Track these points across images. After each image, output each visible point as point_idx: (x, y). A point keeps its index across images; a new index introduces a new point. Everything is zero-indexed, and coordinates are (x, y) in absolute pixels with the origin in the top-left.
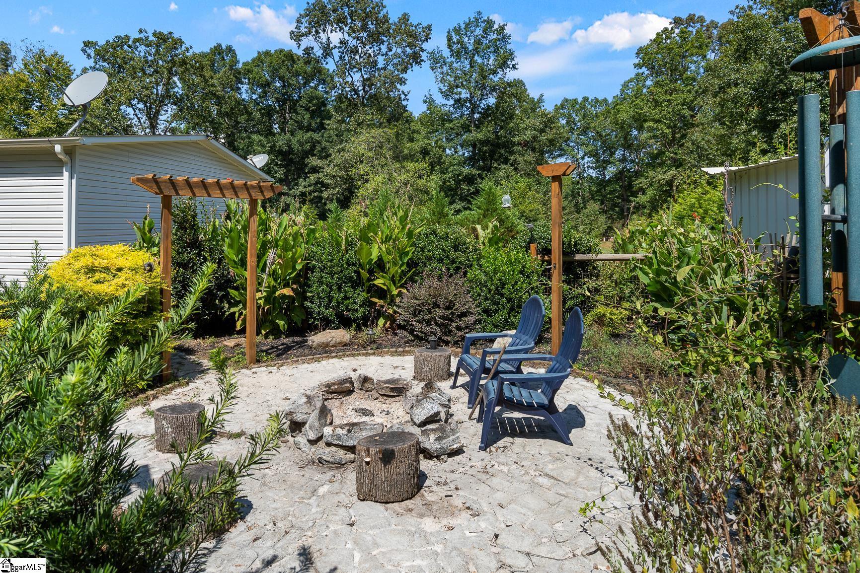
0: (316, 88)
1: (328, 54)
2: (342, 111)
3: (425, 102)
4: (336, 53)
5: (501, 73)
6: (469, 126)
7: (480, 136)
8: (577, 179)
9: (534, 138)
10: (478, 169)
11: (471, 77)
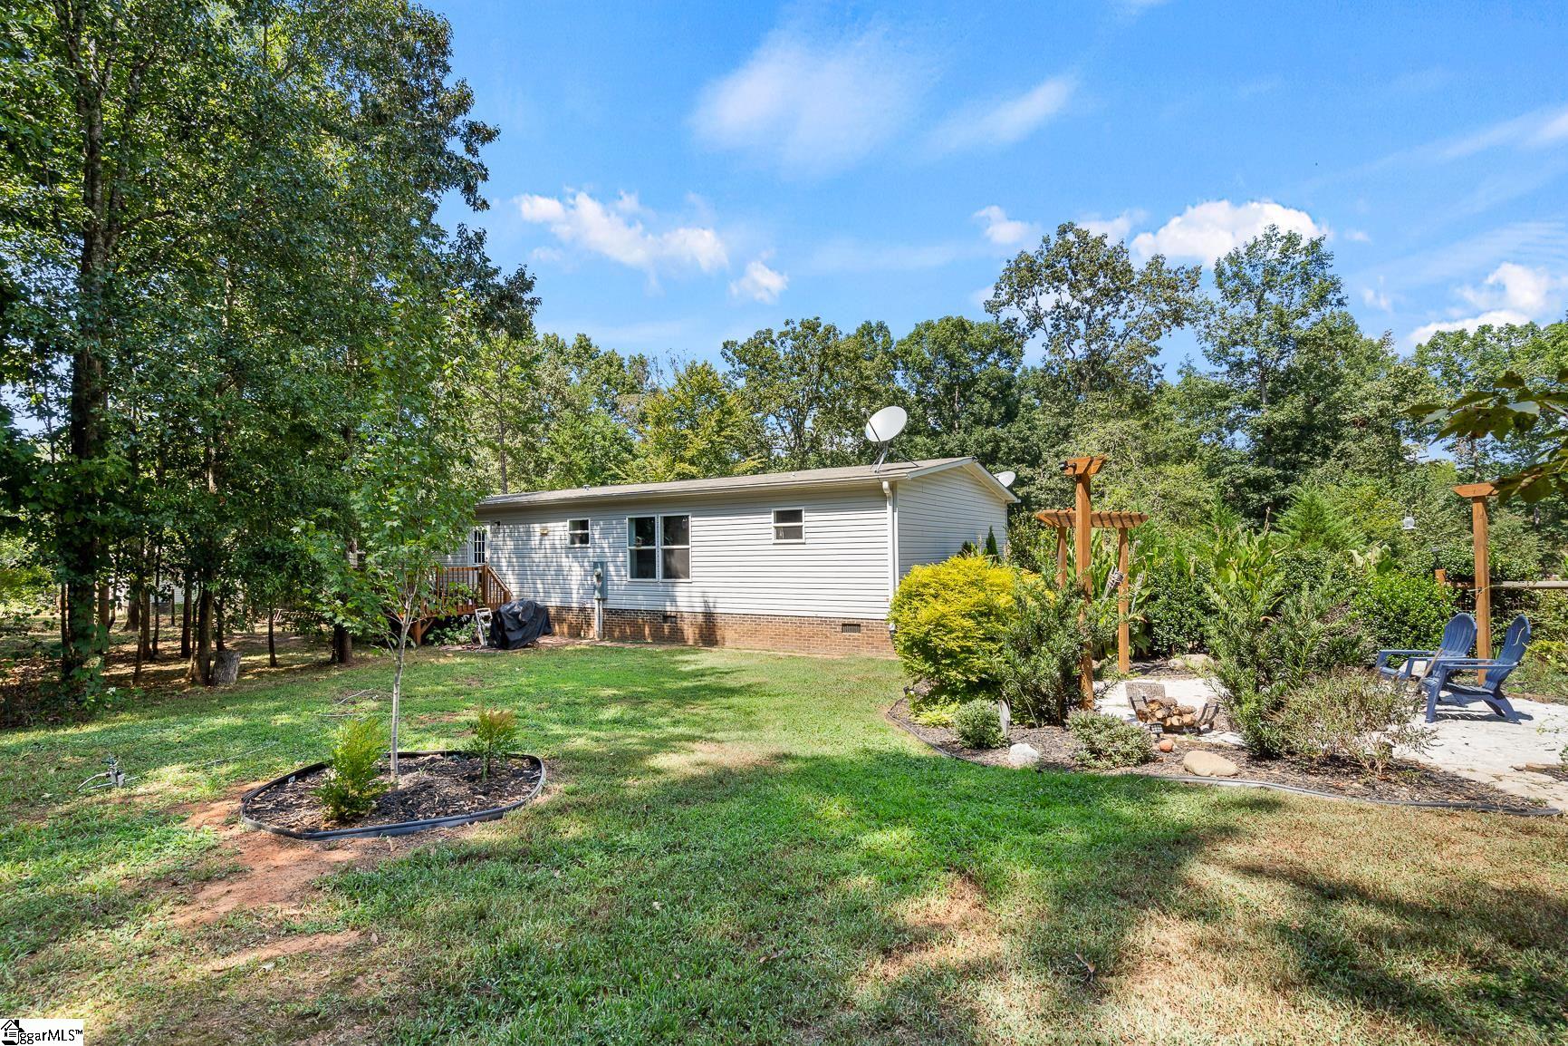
0: (996, 364)
1: (1037, 325)
2: (1060, 401)
3: (1180, 372)
4: (1048, 321)
5: (1315, 314)
6: (1258, 402)
7: (1279, 417)
8: (1471, 472)
9: (1382, 412)
10: (1276, 467)
11: (1260, 327)
